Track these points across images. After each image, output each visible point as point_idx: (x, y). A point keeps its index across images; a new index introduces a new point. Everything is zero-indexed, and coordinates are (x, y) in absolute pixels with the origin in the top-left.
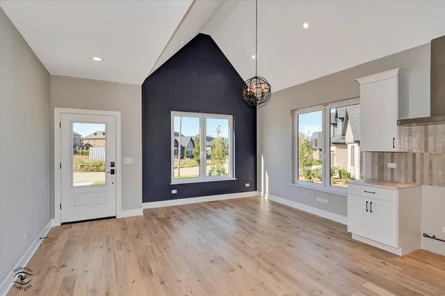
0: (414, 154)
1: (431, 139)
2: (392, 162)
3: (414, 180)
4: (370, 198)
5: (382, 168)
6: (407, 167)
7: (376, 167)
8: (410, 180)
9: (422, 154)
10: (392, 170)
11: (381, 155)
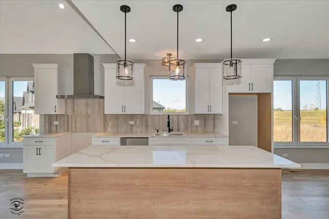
0: (68, 115)
1: (75, 107)
2: (57, 120)
3: (68, 131)
4: (39, 145)
5: (50, 125)
6: (64, 123)
7: (47, 124)
8: (66, 130)
9: (72, 116)
10: (57, 125)
11: (50, 116)
